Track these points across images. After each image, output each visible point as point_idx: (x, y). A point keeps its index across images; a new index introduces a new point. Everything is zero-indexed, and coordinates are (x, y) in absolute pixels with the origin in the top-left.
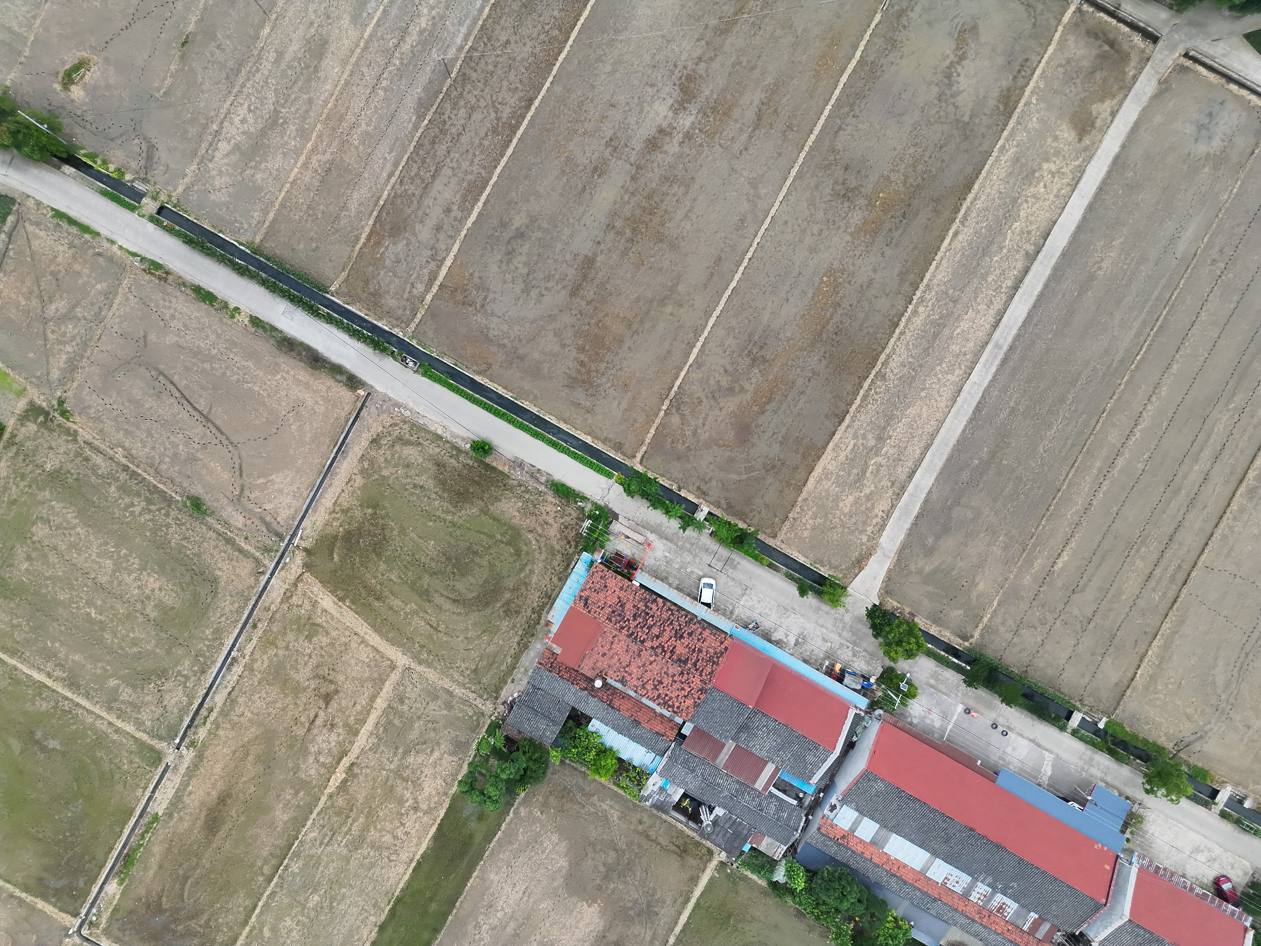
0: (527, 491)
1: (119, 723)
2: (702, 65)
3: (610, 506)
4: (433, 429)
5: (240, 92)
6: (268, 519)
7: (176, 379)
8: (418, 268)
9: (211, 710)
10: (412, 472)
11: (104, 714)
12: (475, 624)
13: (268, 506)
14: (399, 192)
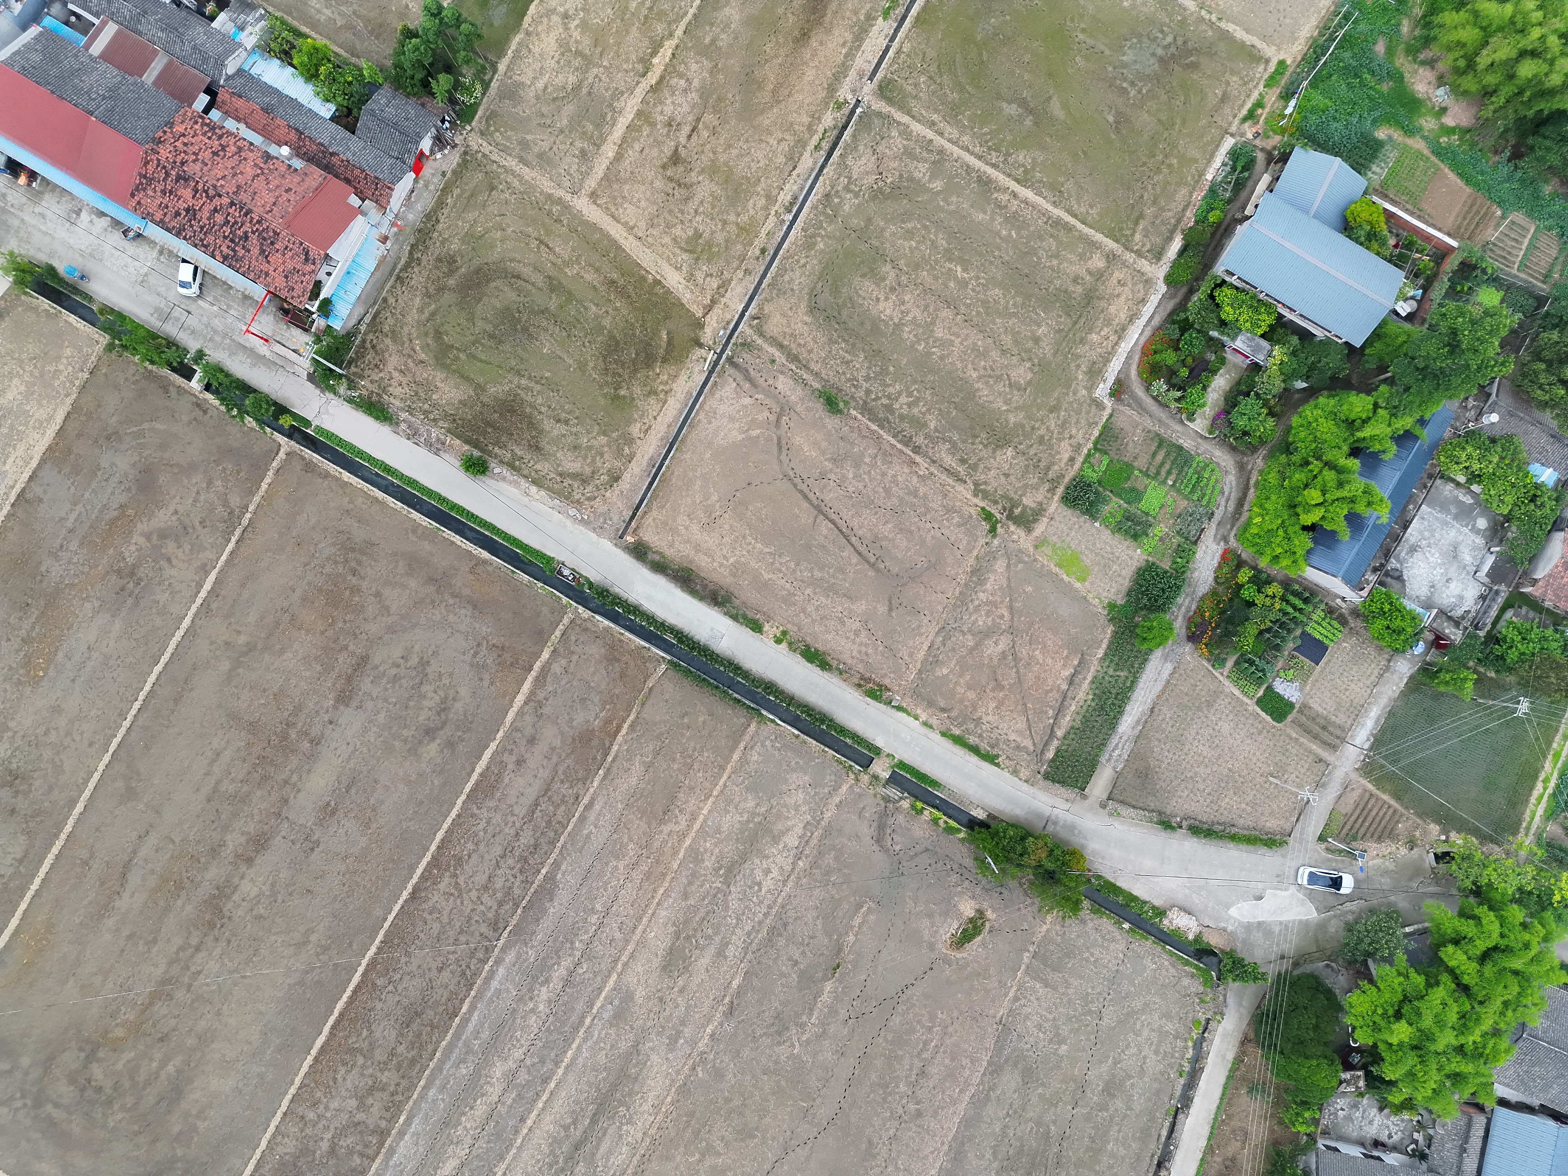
0: (426, 413)
1: (930, 134)
2: (194, 941)
3: (318, 392)
4: (543, 493)
5: (770, 907)
6: (748, 385)
7: (855, 559)
8: (559, 691)
9: (817, 148)
10: (570, 439)
11: (948, 145)
12: (493, 246)
13: (747, 401)
14: (580, 785)
